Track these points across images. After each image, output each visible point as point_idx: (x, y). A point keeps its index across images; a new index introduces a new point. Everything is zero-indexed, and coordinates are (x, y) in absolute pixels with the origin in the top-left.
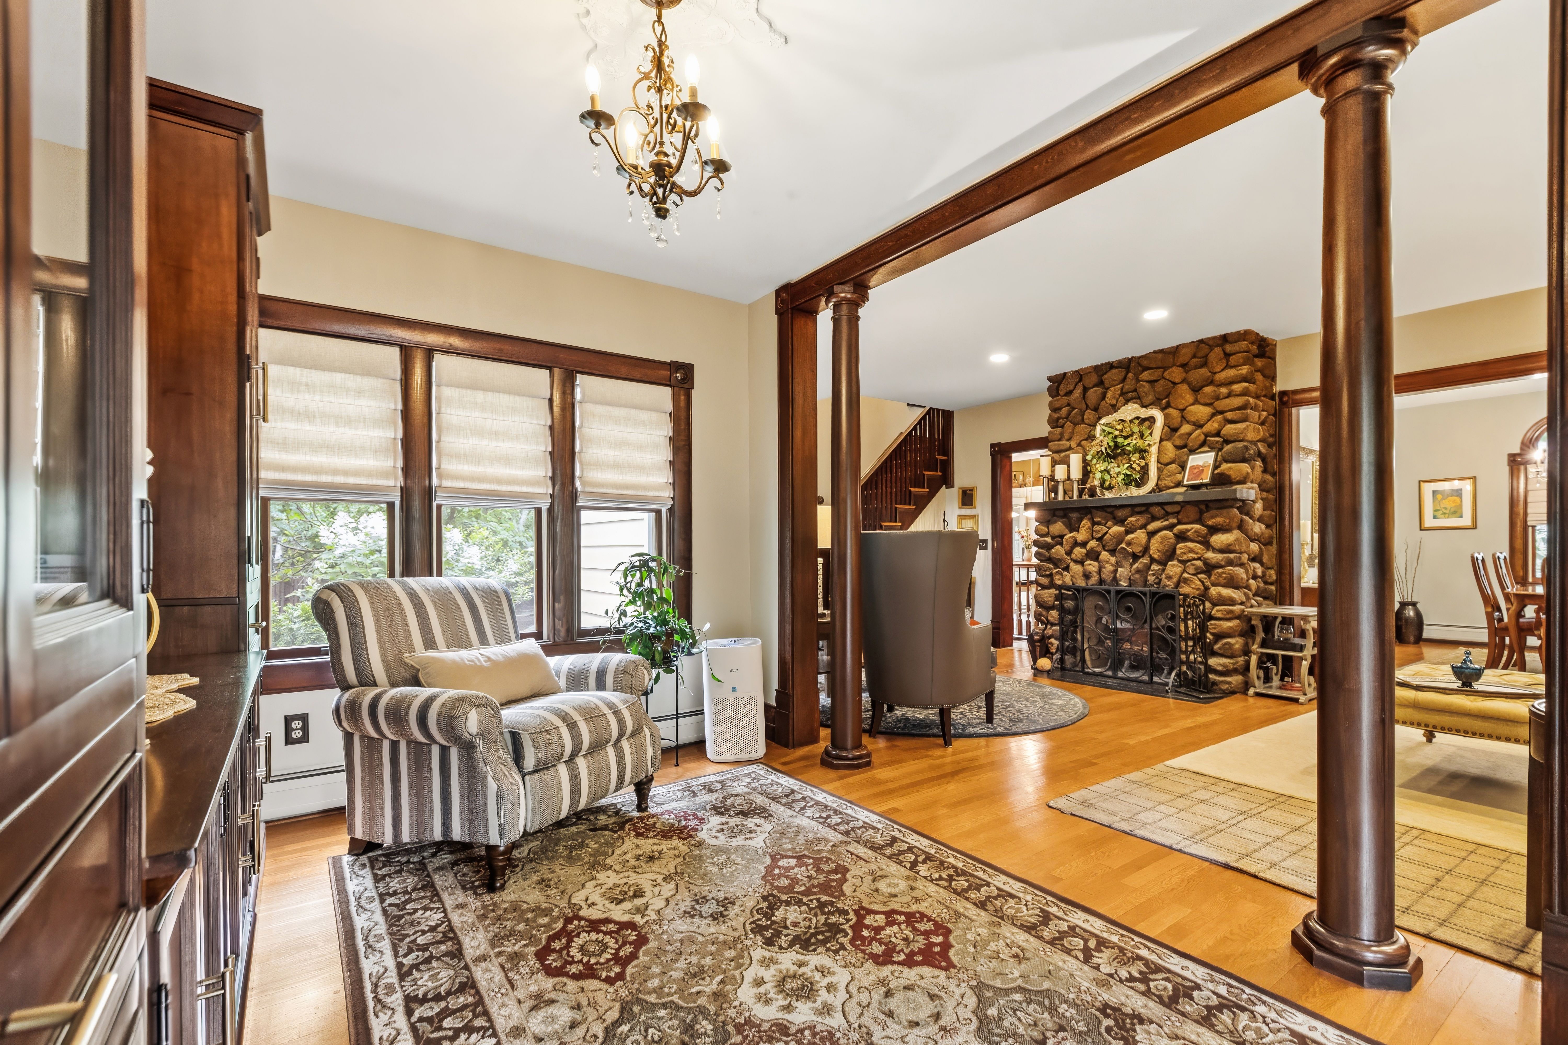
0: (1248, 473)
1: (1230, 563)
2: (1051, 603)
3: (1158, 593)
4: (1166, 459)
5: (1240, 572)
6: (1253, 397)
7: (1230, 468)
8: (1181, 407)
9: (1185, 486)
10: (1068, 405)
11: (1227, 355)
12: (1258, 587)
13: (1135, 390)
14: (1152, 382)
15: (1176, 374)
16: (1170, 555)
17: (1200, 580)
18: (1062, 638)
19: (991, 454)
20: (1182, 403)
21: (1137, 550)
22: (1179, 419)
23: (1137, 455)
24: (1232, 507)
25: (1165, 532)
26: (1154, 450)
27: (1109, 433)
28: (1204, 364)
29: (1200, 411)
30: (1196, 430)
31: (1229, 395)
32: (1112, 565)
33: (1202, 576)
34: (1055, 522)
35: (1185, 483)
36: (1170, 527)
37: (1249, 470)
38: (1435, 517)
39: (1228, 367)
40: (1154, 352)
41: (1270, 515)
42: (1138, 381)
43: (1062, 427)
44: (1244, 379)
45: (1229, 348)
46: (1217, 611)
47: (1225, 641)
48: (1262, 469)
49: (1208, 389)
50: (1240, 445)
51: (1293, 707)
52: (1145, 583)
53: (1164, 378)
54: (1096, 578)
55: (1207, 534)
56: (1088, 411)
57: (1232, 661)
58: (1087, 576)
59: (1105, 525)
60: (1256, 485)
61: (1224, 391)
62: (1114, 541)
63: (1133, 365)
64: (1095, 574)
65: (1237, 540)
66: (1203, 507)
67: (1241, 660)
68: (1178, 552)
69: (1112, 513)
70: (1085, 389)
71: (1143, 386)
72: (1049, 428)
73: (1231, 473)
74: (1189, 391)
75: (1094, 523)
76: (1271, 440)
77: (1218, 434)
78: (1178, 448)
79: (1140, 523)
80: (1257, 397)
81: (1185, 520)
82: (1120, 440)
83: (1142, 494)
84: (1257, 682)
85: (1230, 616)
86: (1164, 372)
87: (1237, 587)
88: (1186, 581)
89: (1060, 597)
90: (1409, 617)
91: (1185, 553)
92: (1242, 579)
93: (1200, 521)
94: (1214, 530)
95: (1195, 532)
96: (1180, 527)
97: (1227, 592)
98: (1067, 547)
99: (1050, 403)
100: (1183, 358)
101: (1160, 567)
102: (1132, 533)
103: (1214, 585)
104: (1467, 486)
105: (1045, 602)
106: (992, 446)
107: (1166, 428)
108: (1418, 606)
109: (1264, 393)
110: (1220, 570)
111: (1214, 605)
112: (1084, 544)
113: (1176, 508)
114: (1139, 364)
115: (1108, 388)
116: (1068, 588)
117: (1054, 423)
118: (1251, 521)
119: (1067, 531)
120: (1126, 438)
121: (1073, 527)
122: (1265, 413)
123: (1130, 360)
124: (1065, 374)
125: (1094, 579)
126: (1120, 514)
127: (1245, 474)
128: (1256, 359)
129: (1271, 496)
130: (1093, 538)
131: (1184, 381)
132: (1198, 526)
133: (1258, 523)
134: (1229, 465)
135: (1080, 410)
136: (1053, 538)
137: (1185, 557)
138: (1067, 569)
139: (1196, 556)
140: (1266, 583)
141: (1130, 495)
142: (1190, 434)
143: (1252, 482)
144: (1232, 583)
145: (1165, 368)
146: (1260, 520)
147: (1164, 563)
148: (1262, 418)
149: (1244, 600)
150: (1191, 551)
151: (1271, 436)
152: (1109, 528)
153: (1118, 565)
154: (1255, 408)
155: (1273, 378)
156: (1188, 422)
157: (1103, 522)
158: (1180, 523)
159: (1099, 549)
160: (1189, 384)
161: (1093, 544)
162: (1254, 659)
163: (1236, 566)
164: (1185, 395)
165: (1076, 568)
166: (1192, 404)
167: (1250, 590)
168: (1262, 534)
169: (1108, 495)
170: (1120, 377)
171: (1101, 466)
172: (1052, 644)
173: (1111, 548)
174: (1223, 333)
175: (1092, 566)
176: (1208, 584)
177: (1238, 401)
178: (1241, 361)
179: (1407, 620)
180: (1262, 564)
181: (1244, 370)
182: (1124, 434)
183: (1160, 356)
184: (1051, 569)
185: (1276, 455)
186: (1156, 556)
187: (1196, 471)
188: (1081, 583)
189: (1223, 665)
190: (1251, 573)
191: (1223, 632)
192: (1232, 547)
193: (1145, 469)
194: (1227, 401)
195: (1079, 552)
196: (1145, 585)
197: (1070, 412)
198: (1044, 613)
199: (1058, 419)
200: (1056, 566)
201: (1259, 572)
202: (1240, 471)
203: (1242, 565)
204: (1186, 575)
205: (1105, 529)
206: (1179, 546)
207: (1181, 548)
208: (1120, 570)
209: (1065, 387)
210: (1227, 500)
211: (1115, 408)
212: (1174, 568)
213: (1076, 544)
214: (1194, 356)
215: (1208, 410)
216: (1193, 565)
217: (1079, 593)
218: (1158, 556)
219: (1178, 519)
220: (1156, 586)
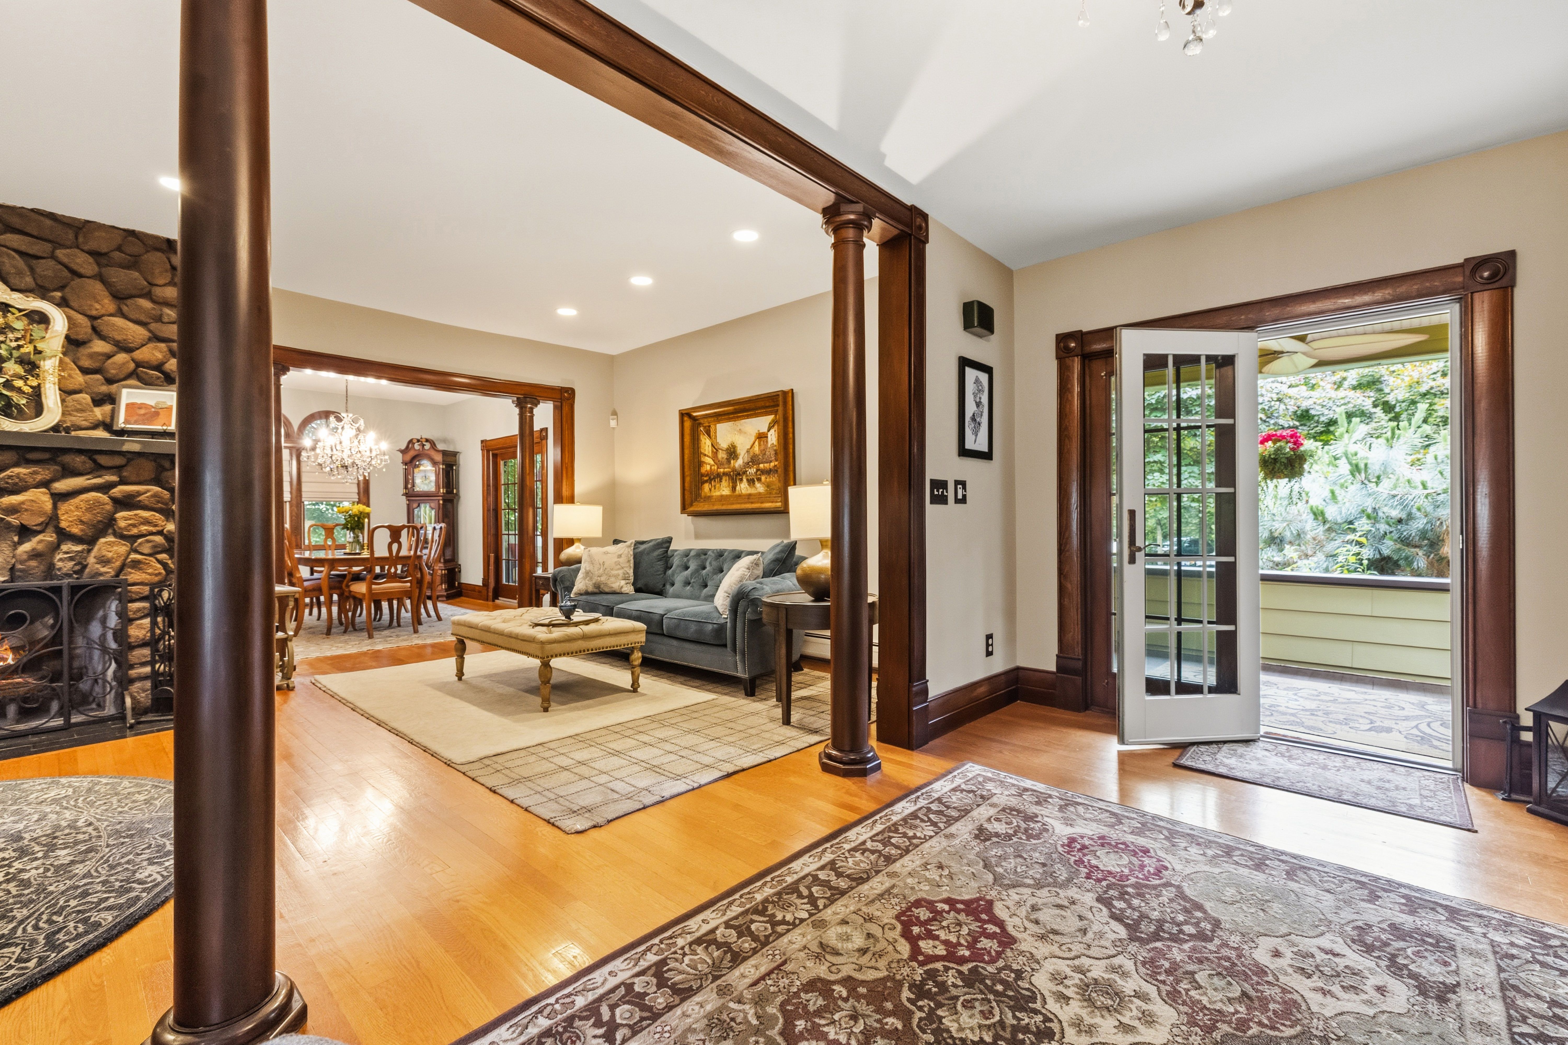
3: (81, 586)
4: (72, 385)
8: (94, 313)
9: (120, 431)
14: (31, 255)
15: (80, 260)
16: (103, 528)
17: (159, 562)
20: (97, 309)
21: (33, 520)
22: (91, 330)
25: (92, 494)
26: (50, 367)
28: (134, 266)
29: (126, 328)
30: (119, 352)
33: (164, 556)
35: (122, 426)
36: (104, 488)
40: (35, 212)
49: (141, 303)
52: (50, 571)
53: (53, 258)
55: (172, 501)
66: (164, 463)
68: (119, 523)
71: (12, 254)
74: (107, 294)
78: (91, 371)
79: (39, 478)
81: (133, 478)
83: (35, 431)
86: (56, 249)
88: (135, 564)
91: (134, 526)
93: (161, 482)
95: (153, 496)
96: (123, 488)
100: (97, 242)
101: (82, 546)
113: (118, 461)
131: (97, 276)
132: (156, 489)
137: (131, 532)
139: (154, 529)
142: (109, 356)
145: (58, 245)
147: (90, 541)
150: (147, 522)
156: (105, 338)
158: (123, 482)
160: (107, 284)
164: (97, 296)
166: (111, 315)
176: (173, 566)
183: (48, 222)
186: (70, 531)
187: (140, 411)
196: (50, 576)
204: (134, 557)
206: (119, 515)
207: (125, 518)
212: (111, 547)
214: (119, 249)
215: (140, 331)
216: (148, 541)
218: (82, 530)
219: (120, 477)
220: (75, 576)
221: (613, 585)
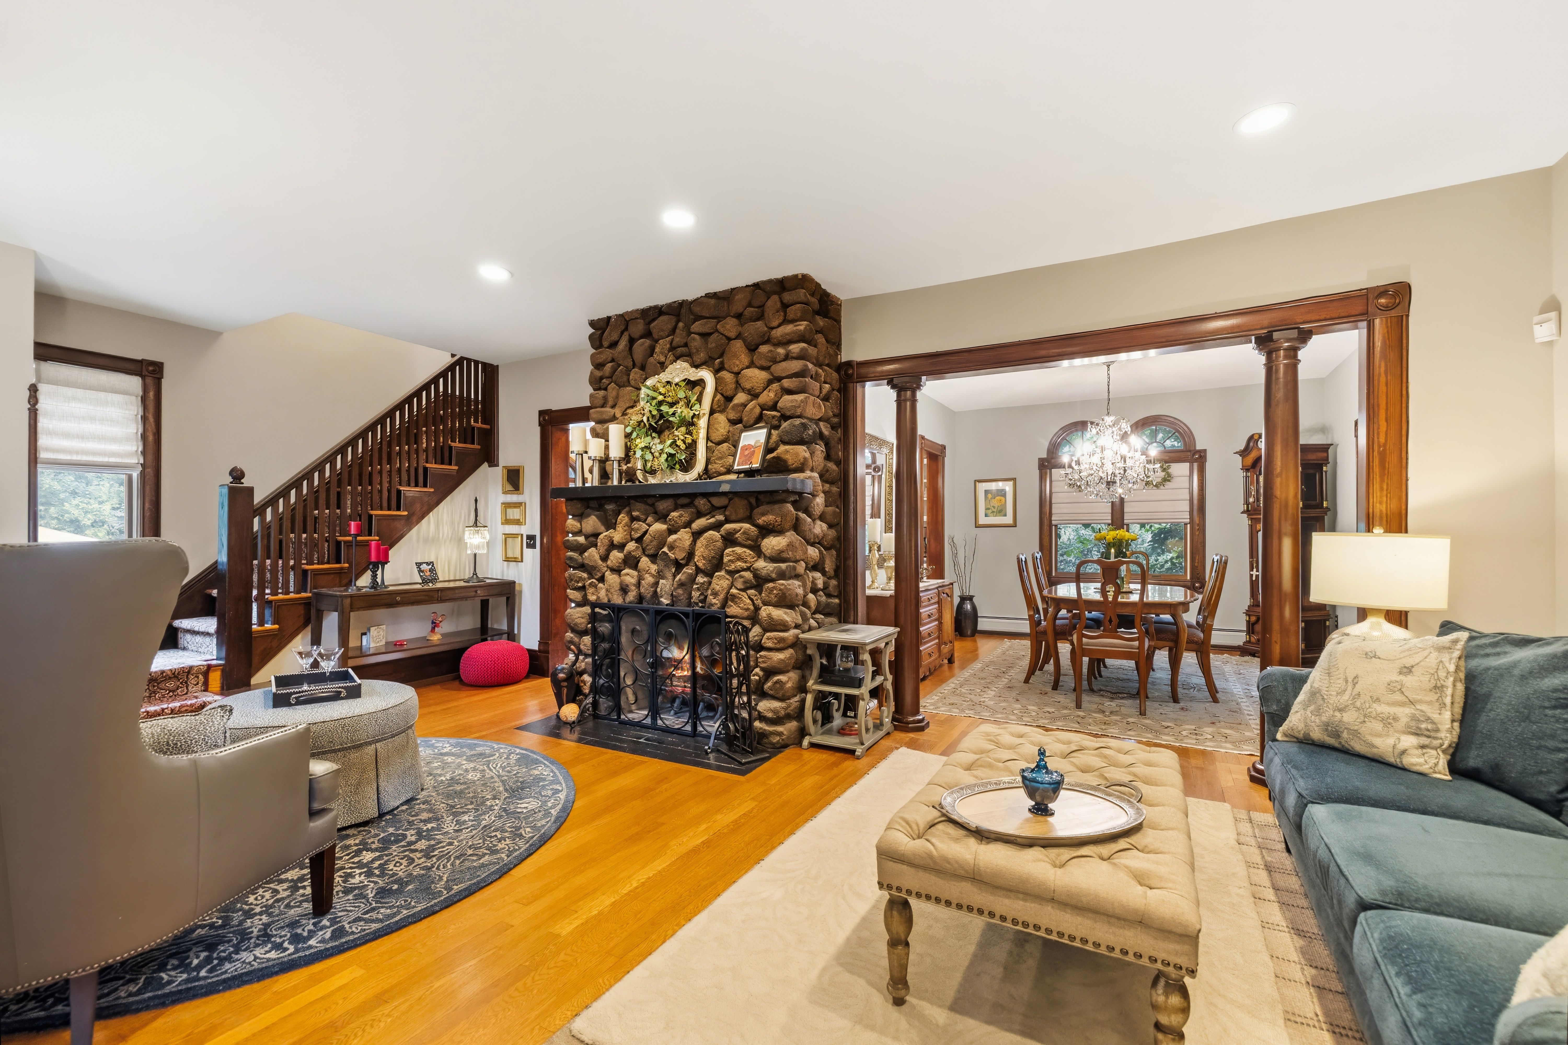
0: (805, 458)
1: (782, 575)
2: (583, 627)
3: (702, 614)
4: (716, 437)
5: (795, 587)
6: (812, 363)
7: (787, 451)
8: (736, 369)
9: (739, 472)
10: (613, 360)
11: (785, 306)
12: (819, 602)
13: (686, 345)
14: (705, 335)
15: (730, 326)
16: (717, 564)
17: (750, 597)
18: (596, 672)
19: (540, 424)
20: (737, 365)
21: (680, 555)
22: (733, 386)
23: (683, 429)
24: (784, 501)
25: (711, 532)
26: (703, 423)
27: (654, 398)
28: (760, 317)
29: (755, 376)
30: (752, 400)
31: (787, 357)
32: (653, 576)
33: (752, 592)
34: (589, 516)
35: (736, 467)
36: (717, 527)
37: (807, 455)
38: (986, 515)
39: (786, 321)
40: (708, 296)
41: (834, 512)
42: (689, 333)
43: (606, 389)
44: (802, 338)
45: (787, 297)
46: (769, 639)
47: (776, 678)
48: (824, 455)
49: (764, 349)
50: (798, 422)
51: (849, 764)
52: (689, 601)
53: (717, 331)
54: (634, 593)
55: (757, 537)
56: (636, 370)
57: (783, 705)
58: (624, 590)
59: (644, 521)
60: (816, 475)
61: (781, 351)
62: (655, 543)
63: (683, 311)
64: (633, 588)
65: (790, 545)
66: (753, 501)
67: (795, 701)
68: (726, 559)
69: (653, 505)
70: (632, 341)
71: (694, 339)
72: (590, 390)
73: (787, 457)
74: (744, 349)
75: (633, 519)
76: (836, 420)
77: (774, 407)
78: (733, 422)
79: (684, 519)
80: (819, 365)
81: (733, 517)
82: (664, 408)
83: (688, 480)
84: (812, 728)
85: (781, 645)
86: (718, 323)
87: (791, 607)
88: (734, 598)
89: (593, 618)
90: (967, 610)
91: (733, 561)
92: (797, 595)
93: (749, 519)
94: (766, 531)
95: (744, 533)
96: (728, 526)
97: (779, 614)
98: (602, 550)
99: (592, 356)
100: (738, 305)
101: (705, 579)
102: (675, 532)
103: (766, 604)
104: (1008, 487)
105: (575, 624)
106: (542, 413)
107: (719, 396)
108: (974, 599)
109: (827, 362)
110: (771, 585)
111: (766, 630)
112: (621, 547)
113: (724, 501)
114: (691, 311)
115: (657, 341)
116: (602, 606)
117: (597, 383)
118: (809, 520)
119: (602, 528)
120: (672, 405)
121: (610, 525)
122: (827, 386)
123: (682, 304)
124: (609, 318)
125: (631, 596)
126: (662, 506)
127: (802, 460)
128: (818, 317)
129: (835, 489)
130: (632, 540)
131: (739, 336)
132: (747, 526)
133: (818, 522)
134: (787, 447)
135: (626, 367)
136: (587, 537)
137: (732, 567)
138: (602, 579)
139: (744, 565)
140: (829, 595)
141: (674, 481)
142: (745, 405)
143: (812, 470)
144: (785, 602)
145: (719, 318)
146: (822, 518)
147: (710, 574)
148: (825, 391)
149: (800, 621)
150: (740, 558)
151: (835, 416)
152: (650, 526)
153: (660, 575)
154: (815, 377)
155: (837, 344)
156: (743, 390)
157: (643, 517)
158: (728, 521)
159: (638, 553)
160: (744, 341)
161: (631, 546)
162: (809, 698)
163: (790, 578)
164: (739, 354)
165: (611, 577)
166: (748, 367)
167: (809, 608)
168: (824, 536)
169: (652, 480)
170: (670, 326)
171: (641, 442)
172: (584, 682)
173: (651, 552)
174: (779, 275)
175: (630, 576)
176: (759, 602)
177: (795, 366)
178: (799, 315)
179: (966, 613)
180: (824, 573)
181: (802, 326)
182: (669, 400)
183: (713, 301)
184: (581, 579)
185: (840, 440)
186: (700, 565)
187: (747, 452)
188: (618, 600)
189: (774, 711)
190: (809, 585)
191: (774, 667)
192: (784, 555)
193: (691, 448)
194: (783, 364)
195: (616, 556)
196: (689, 604)
197: (614, 370)
198: (576, 639)
199: (601, 378)
200: (591, 576)
201: (820, 584)
202: (797, 454)
203: (797, 576)
204: (734, 591)
205: (644, 527)
206: (727, 551)
207: (729, 555)
208: (661, 581)
209: (611, 335)
210: (776, 492)
211: (663, 366)
212: (720, 581)
213: (612, 546)
214: (750, 305)
215: (763, 375)
216: (741, 577)
217: (617, 612)
218: (704, 564)
219: (725, 516)
220: (700, 605)
221: (1377, 741)
